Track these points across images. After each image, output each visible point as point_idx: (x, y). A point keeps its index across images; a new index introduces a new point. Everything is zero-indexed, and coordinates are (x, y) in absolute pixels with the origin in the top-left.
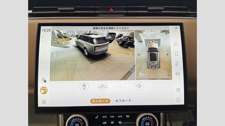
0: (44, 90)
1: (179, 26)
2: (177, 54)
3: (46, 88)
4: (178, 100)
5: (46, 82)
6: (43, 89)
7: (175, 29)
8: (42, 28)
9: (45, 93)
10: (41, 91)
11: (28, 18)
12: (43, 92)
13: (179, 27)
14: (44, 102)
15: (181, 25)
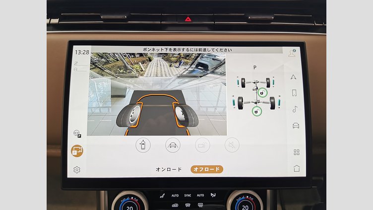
0: (78, 150)
1: (299, 47)
2: (294, 93)
3: (81, 147)
4: (297, 169)
5: (80, 137)
6: (76, 149)
7: (292, 52)
8: (75, 48)
9: (79, 155)
10: (73, 151)
11: (46, 32)
12: (76, 154)
13: (298, 49)
14: (77, 169)
15: (302, 45)
